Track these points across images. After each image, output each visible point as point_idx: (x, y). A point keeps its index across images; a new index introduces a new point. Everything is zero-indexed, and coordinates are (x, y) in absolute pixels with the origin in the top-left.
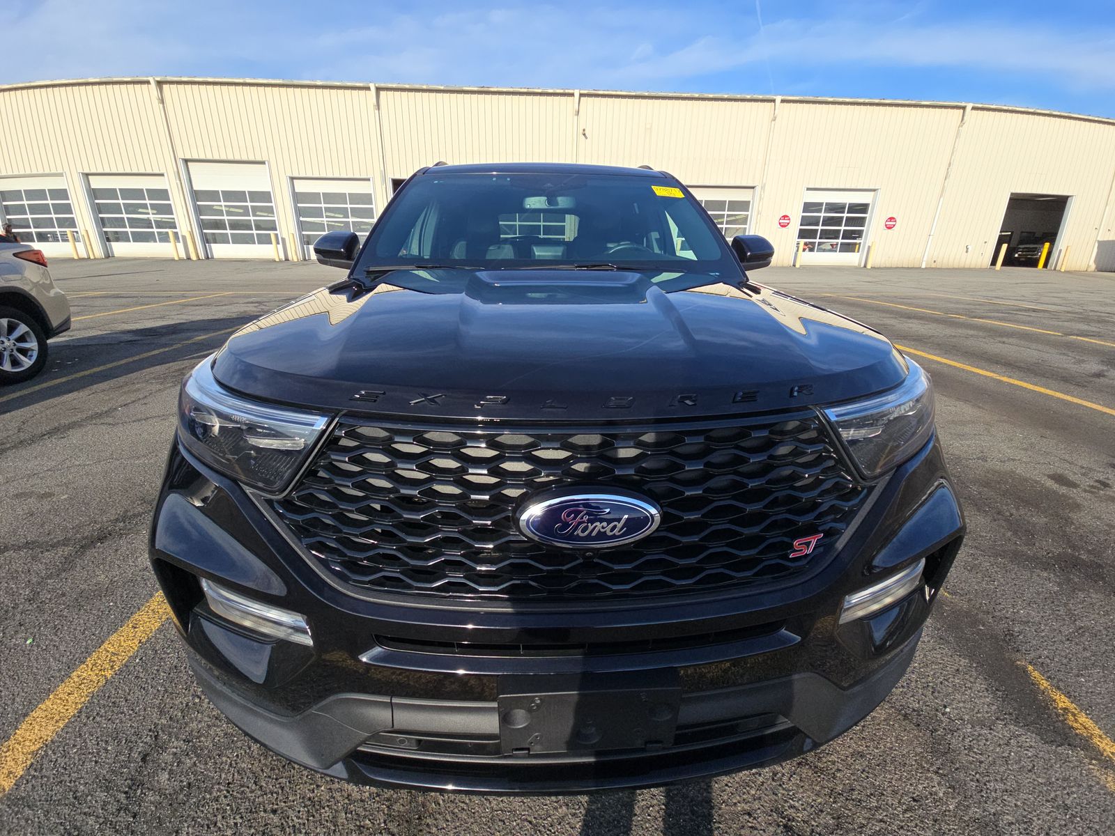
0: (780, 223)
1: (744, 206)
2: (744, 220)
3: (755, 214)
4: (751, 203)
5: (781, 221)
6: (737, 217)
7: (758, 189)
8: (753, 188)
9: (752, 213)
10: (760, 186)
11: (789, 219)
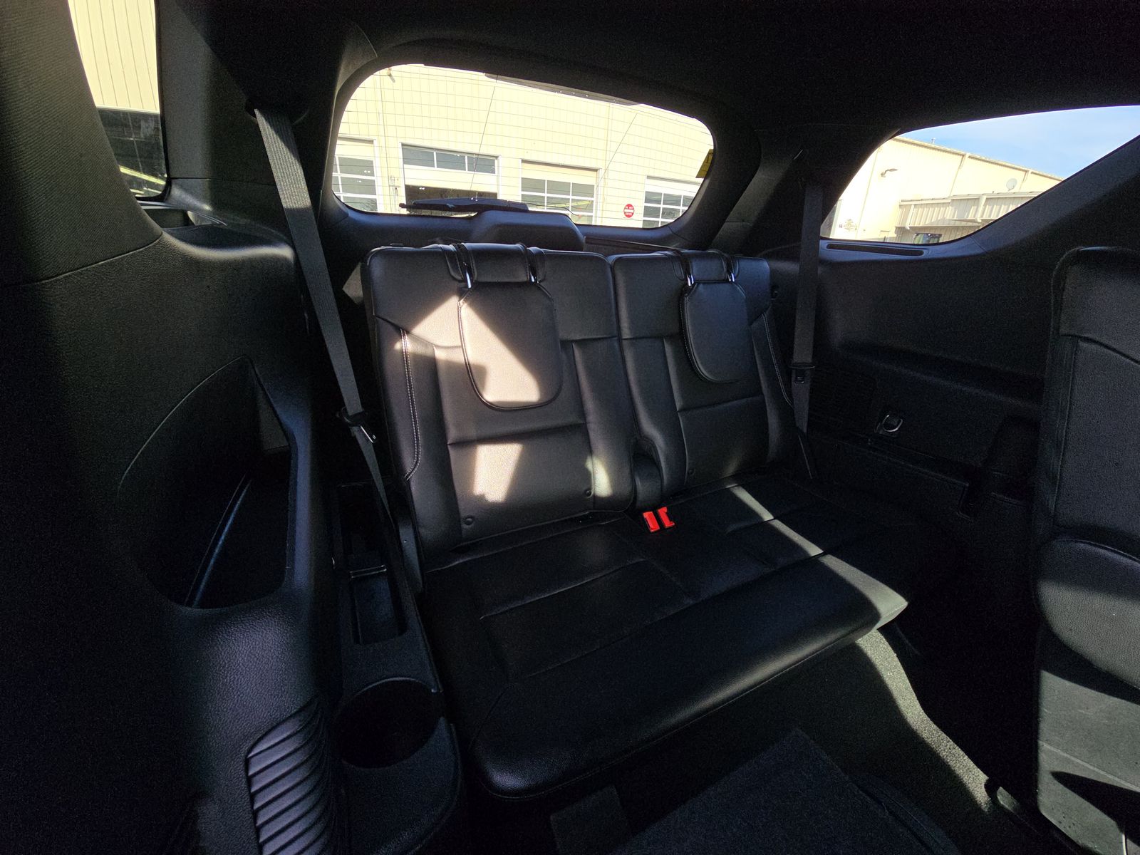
0: (625, 213)
1: (587, 190)
2: (589, 207)
3: (600, 199)
4: (595, 187)
5: (626, 211)
6: (580, 203)
7: (601, 172)
8: (596, 170)
9: (597, 199)
10: (604, 168)
11: (633, 209)
